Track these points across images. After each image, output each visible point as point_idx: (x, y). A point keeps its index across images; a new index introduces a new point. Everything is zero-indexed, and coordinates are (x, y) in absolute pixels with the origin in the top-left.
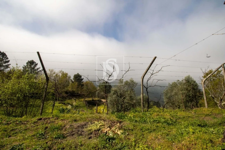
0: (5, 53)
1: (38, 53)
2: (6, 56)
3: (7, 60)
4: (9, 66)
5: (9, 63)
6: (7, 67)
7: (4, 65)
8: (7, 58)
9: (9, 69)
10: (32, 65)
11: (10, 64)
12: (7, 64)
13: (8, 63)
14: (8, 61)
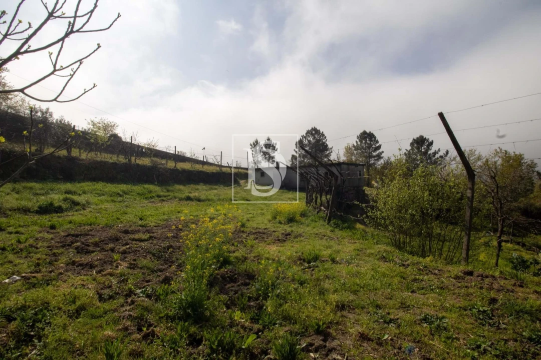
0: (372, 134)
1: (441, 115)
2: (375, 138)
3: (377, 145)
4: (382, 156)
5: (381, 150)
6: (379, 157)
7: (374, 154)
8: (377, 142)
9: (382, 161)
10: (422, 146)
11: (383, 152)
12: (377, 152)
13: (379, 149)
14: (379, 147)
